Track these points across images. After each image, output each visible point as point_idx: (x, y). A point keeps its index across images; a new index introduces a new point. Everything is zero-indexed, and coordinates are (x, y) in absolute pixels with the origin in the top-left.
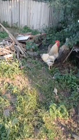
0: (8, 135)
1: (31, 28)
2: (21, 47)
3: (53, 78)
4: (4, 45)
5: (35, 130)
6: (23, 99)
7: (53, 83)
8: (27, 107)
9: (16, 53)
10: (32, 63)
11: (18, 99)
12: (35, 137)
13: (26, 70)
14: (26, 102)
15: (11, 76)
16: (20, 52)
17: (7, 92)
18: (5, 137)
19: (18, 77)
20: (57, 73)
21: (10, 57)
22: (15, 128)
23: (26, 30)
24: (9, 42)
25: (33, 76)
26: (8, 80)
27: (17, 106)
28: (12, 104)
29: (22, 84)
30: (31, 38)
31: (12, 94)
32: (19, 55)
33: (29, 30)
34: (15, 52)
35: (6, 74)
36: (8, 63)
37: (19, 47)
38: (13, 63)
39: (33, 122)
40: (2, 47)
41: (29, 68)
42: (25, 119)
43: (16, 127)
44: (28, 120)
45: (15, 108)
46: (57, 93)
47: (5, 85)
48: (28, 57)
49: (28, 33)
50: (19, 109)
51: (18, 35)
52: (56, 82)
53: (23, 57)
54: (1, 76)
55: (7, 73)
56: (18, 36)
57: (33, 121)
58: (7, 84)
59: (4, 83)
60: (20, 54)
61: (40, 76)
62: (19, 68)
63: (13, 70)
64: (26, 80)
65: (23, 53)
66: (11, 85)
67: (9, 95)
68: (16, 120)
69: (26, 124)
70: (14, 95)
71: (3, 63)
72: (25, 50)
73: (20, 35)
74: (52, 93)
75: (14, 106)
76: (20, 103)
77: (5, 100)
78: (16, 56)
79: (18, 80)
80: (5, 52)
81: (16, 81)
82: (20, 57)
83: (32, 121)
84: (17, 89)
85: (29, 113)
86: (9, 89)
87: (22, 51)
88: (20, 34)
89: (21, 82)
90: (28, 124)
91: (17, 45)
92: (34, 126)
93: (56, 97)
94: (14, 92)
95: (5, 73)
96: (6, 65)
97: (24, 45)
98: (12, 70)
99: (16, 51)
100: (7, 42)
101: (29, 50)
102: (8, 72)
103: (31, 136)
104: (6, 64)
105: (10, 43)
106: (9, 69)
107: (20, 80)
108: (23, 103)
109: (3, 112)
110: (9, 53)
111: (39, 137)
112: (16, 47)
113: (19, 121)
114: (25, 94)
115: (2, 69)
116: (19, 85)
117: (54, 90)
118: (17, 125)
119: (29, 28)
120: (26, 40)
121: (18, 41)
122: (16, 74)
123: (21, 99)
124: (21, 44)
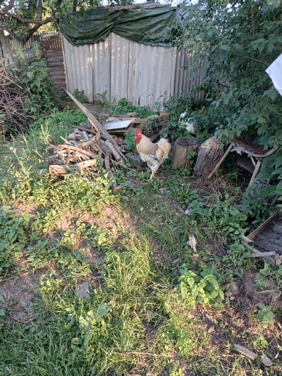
0: (86, 343)
1: (134, 104)
2: (113, 144)
3: (187, 212)
4: (77, 140)
5: (147, 331)
6: (119, 259)
7: (186, 223)
8: (128, 277)
9: (103, 156)
10: (137, 179)
11: (108, 259)
12: (147, 348)
13: (126, 195)
14: (127, 266)
15: (93, 209)
16: (112, 155)
17: (84, 244)
18: (80, 346)
19: (109, 211)
20: (196, 201)
21: (90, 167)
22: (101, 325)
23: (125, 107)
24: (88, 133)
25: (142, 209)
26: (86, 216)
27: (107, 276)
28: (95, 271)
29: (116, 225)
30: (135, 125)
31: (95, 249)
32: (110, 161)
33: (132, 109)
34: (100, 154)
35: (82, 203)
36: (86, 179)
37: (110, 145)
38: (98, 179)
39: (144, 313)
40: (74, 145)
41: (132, 190)
42: (125, 305)
43: (103, 323)
44: (132, 309)
45: (102, 281)
46: (197, 248)
47: (80, 227)
48: (130, 165)
49: (130, 114)
50: (110, 283)
51: (107, 118)
52: (194, 222)
53: (119, 166)
54: (72, 206)
55: (85, 201)
56: (107, 121)
57: (142, 311)
58: (84, 225)
59: (78, 223)
60: (113, 161)
61: (156, 209)
62: (110, 191)
63: (98, 195)
64: (125, 217)
65: (118, 157)
66: (92, 227)
67: (88, 250)
68: (104, 308)
69: (126, 317)
70: (100, 251)
71: (75, 179)
72: (123, 151)
73: (110, 119)
74: (184, 247)
75: (100, 274)
76: (112, 268)
77: (79, 261)
78: (104, 163)
79: (109, 217)
80: (78, 155)
81: (103, 218)
82: (111, 166)
83: (140, 311)
84: (107, 236)
85: (132, 293)
86: (88, 236)
87: (115, 153)
88: (110, 116)
89: (114, 221)
90: (132, 317)
91: (105, 140)
92: (144, 322)
93: (194, 255)
94: (100, 243)
95: (80, 201)
96: (81, 184)
97: (121, 140)
98: (94, 194)
99: (102, 154)
100: (84, 132)
101: (131, 151)
102: (87, 200)
103: (137, 345)
104: (81, 181)
105: (90, 135)
106: (88, 193)
107: (113, 217)
108: (120, 268)
109: (74, 288)
110: (88, 158)
111: (157, 348)
112: (104, 144)
113: (111, 311)
114: (124, 250)
115: (74, 191)
116: (110, 228)
117: (188, 240)
118: (106, 320)
119: (131, 103)
120: (124, 128)
121: (107, 130)
122: (104, 204)
123: (116, 259)
124: (114, 138)
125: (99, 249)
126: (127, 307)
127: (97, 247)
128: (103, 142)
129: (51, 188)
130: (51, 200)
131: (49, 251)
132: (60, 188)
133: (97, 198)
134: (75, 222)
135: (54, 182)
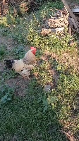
0: (44, 111)
2: (75, 20)
4: (57, 17)
5: (72, 113)
6: (66, 78)
8: (69, 87)
9: (68, 26)
11: (60, 77)
12: (71, 121)
14: (69, 82)
15: (58, 52)
16: (74, 26)
17: (51, 68)
19: (66, 54)
21: (61, 31)
22: (52, 105)
24: (63, 13)
27: (59, 85)
28: (54, 81)
29: (68, 62)
32: (72, 29)
34: (67, 25)
36: (58, 37)
37: (73, 21)
38: (63, 38)
39: (73, 105)
40: (55, 19)
42: (64, 99)
43: (53, 104)
44: (68, 102)
45: (56, 86)
47: (51, 60)
50: (60, 87)
53: (76, 32)
54: (49, 50)
55: (55, 48)
56: (74, 7)
57: (72, 104)
58: (53, 59)
60: (73, 29)
62: (68, 44)
64: (73, 58)
65: (76, 27)
66: (56, 61)
67: (53, 71)
68: (55, 98)
69: (64, 105)
70: (58, 73)
71: (53, 36)
75: (56, 83)
76: (62, 81)
78: (68, 29)
79: (65, 58)
80: (56, 25)
81: (62, 57)
82: (72, 32)
83: (71, 103)
84: (62, 66)
85: (69, 95)
86: (54, 65)
87: (75, 25)
88: (77, 5)
89: (67, 60)
90: (67, 105)
91: (71, 18)
92: (72, 109)
94: (58, 69)
95: (53, 48)
96: (55, 39)
98: (60, 45)
99: (68, 25)
100: (61, 13)
102: (56, 47)
103: (67, 118)
104: (55, 38)
105: (64, 15)
106: (58, 44)
107: (67, 58)
108: (66, 82)
109: (44, 86)
110: (61, 26)
111: (75, 122)
113: (58, 100)
114: (69, 74)
115: (51, 43)
116: (65, 63)
118: (55, 104)
121: (73, 13)
122: (64, 51)
123: (64, 78)
124: (76, 17)
125: (58, 71)
126: (66, 100)
127: (57, 71)
128: (70, 19)
129: (41, 40)
130: (41, 45)
131: (36, 68)
132: (45, 40)
133: (61, 47)
134: (49, 57)
135: (43, 37)
